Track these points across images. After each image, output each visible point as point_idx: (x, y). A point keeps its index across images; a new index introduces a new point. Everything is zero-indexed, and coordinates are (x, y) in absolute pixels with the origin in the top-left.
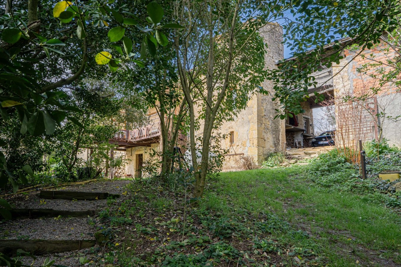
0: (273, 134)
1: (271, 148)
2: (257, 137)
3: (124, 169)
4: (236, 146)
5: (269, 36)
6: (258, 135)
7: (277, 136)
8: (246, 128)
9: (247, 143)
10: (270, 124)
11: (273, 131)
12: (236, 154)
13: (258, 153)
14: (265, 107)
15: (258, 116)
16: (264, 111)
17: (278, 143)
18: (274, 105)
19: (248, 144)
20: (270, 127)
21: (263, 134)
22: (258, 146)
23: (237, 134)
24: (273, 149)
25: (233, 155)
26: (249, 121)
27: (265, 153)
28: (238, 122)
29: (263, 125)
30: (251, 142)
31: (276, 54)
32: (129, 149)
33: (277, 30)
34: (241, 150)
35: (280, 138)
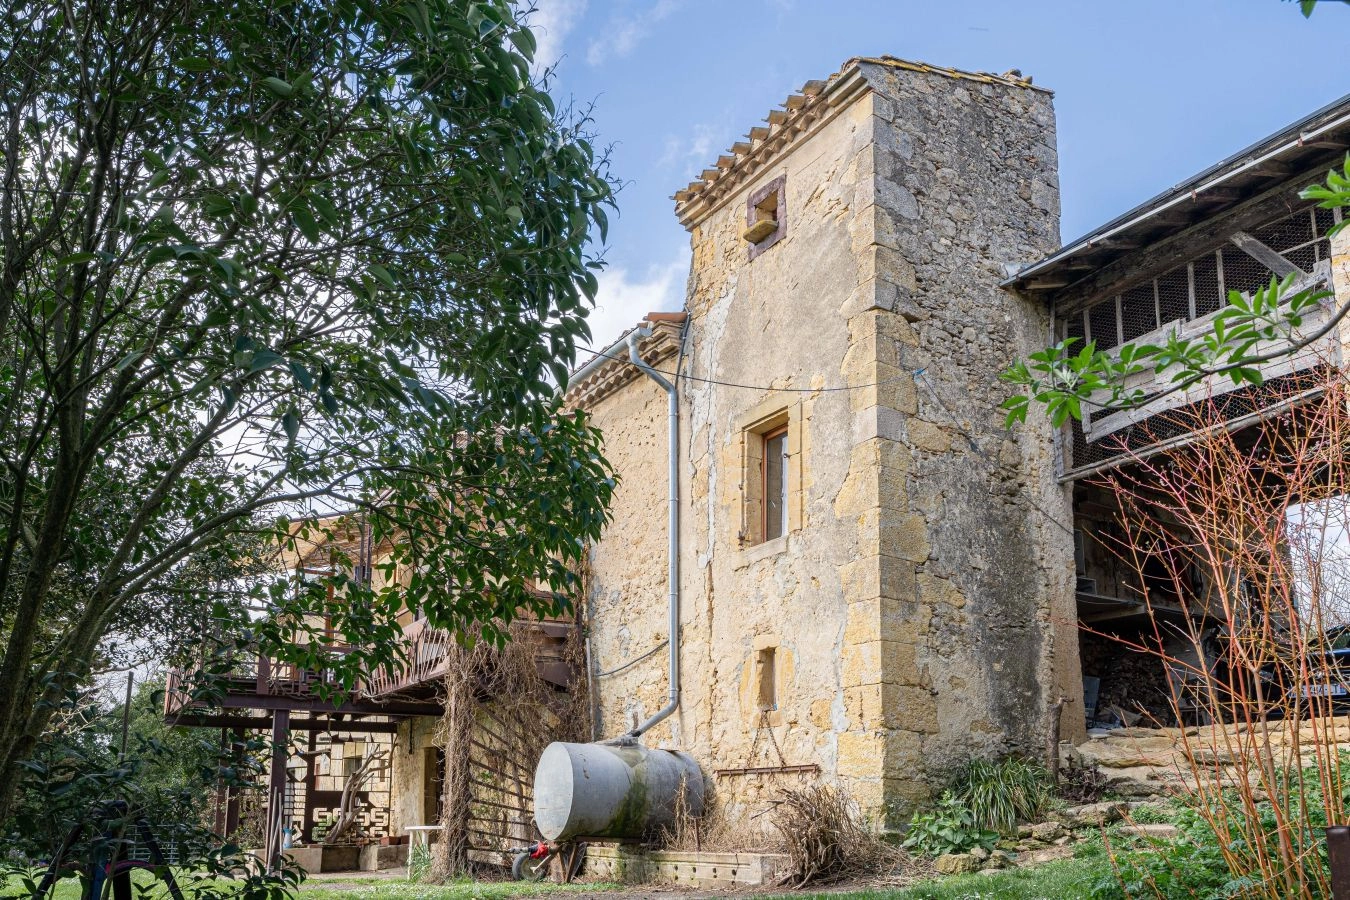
0: (992, 658)
1: (978, 736)
2: (879, 676)
3: (387, 810)
4: (786, 726)
5: (961, 143)
6: (884, 666)
7: (1021, 668)
8: (830, 631)
9: (835, 711)
10: (970, 602)
11: (993, 640)
12: (784, 770)
13: (887, 767)
14: (931, 517)
15: (886, 563)
16: (926, 534)
17: (1030, 704)
18: (998, 500)
19: (839, 718)
20: (971, 618)
21: (920, 662)
22: (890, 723)
23: (790, 659)
24: (991, 741)
25: (771, 772)
26: (842, 594)
27: (934, 762)
28: (794, 598)
29: (924, 610)
30: (855, 706)
31: (1009, 232)
32: (405, 725)
33: (1017, 109)
34: (809, 747)
35: (1042, 676)
